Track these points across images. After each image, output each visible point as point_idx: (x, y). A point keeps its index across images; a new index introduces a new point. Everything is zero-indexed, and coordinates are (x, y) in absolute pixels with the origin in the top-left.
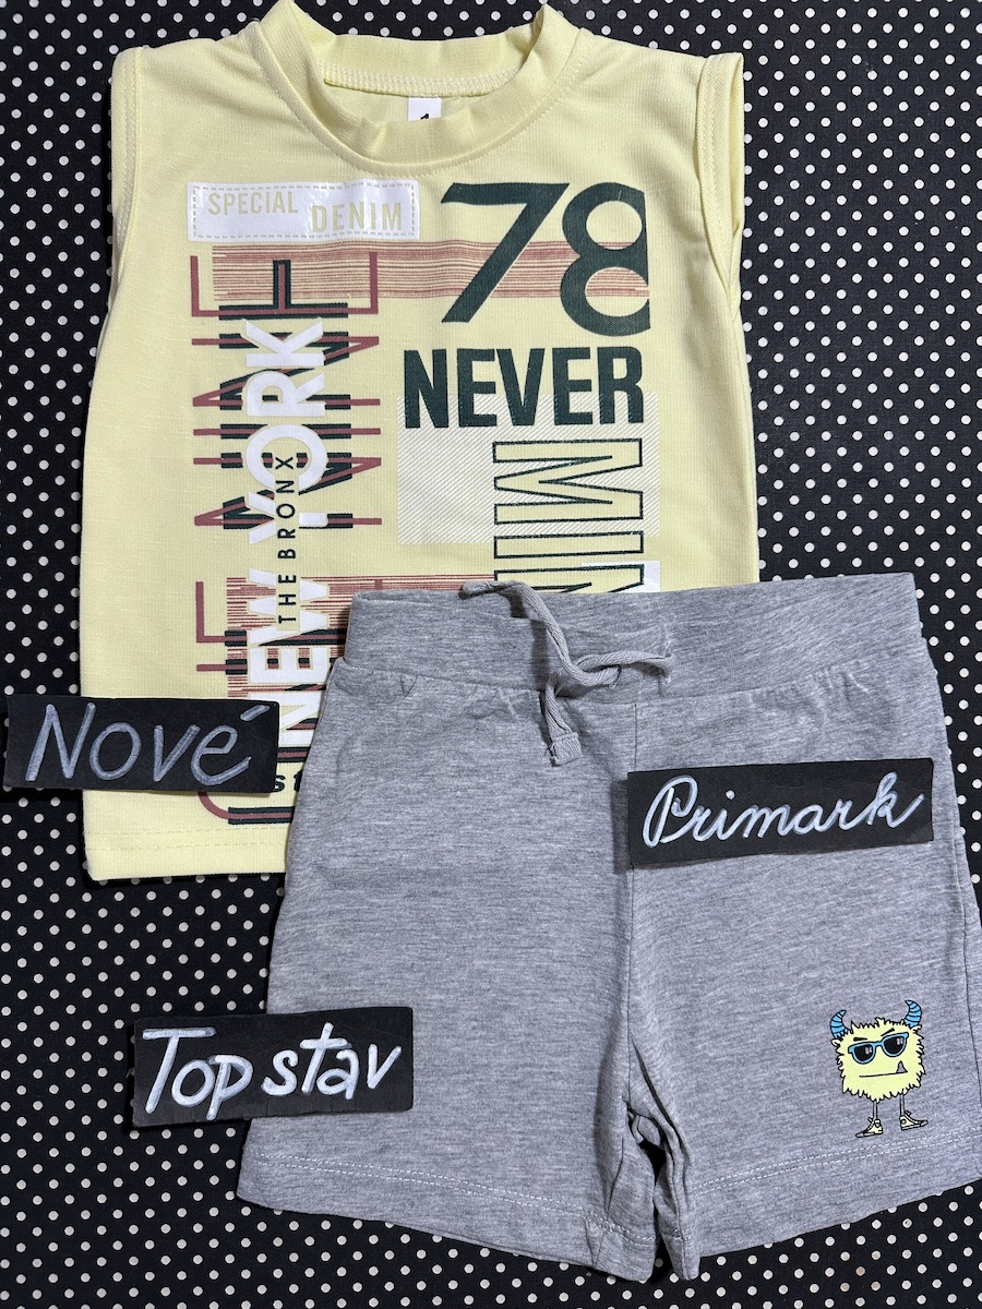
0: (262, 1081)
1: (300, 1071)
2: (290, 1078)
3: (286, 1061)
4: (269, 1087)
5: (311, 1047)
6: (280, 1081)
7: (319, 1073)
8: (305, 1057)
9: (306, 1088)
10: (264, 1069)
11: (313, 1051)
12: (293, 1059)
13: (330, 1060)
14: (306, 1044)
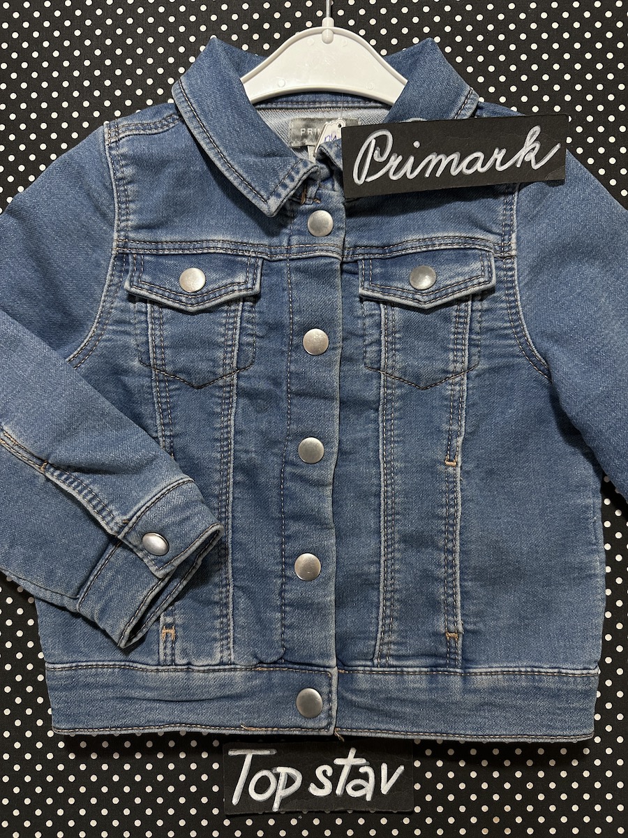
0: (309, 786)
1: (334, 780)
2: (328, 785)
3: (324, 773)
4: (313, 789)
5: (341, 764)
6: (321, 786)
7: (348, 781)
8: (338, 770)
9: (339, 791)
10: (309, 778)
11: (342, 767)
12: (330, 772)
13: (355, 773)
14: (338, 761)
